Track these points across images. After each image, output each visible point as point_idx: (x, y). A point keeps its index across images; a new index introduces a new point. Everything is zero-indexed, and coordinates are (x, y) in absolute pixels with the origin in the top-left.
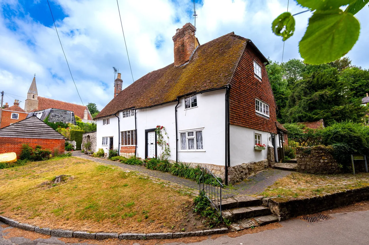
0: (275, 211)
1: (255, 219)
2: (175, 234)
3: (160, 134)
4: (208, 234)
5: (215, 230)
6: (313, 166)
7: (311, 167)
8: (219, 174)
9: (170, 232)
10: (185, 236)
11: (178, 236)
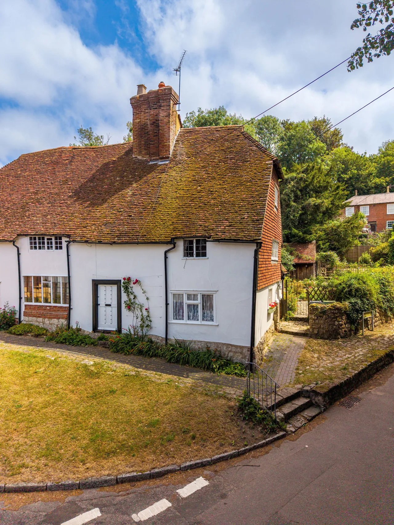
0: (317, 402)
1: (302, 414)
2: (240, 451)
3: (130, 290)
4: (270, 442)
5: (275, 436)
6: (327, 330)
7: (324, 331)
8: (240, 357)
9: (235, 450)
10: (250, 450)
11: (243, 452)
